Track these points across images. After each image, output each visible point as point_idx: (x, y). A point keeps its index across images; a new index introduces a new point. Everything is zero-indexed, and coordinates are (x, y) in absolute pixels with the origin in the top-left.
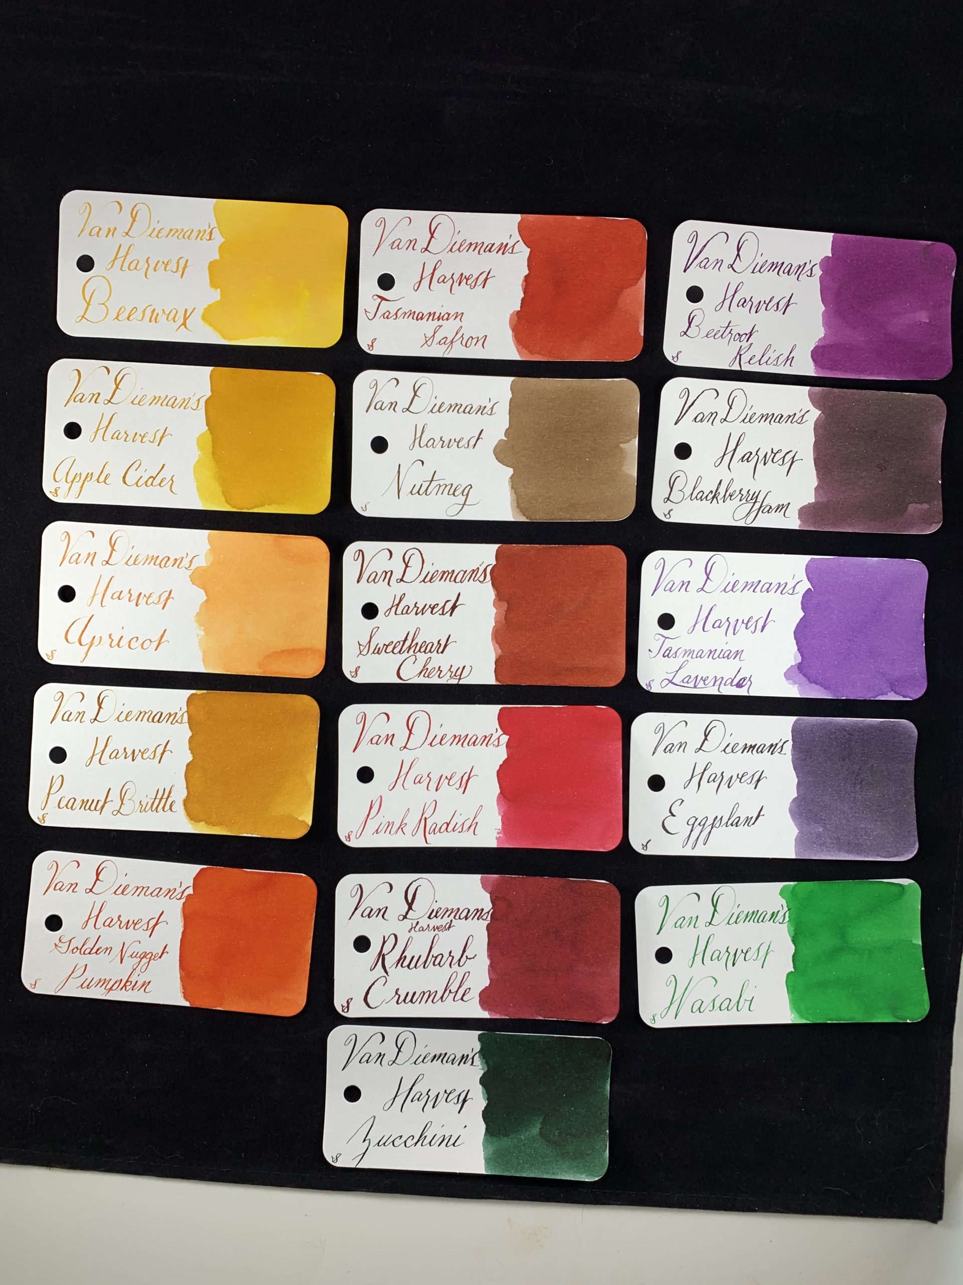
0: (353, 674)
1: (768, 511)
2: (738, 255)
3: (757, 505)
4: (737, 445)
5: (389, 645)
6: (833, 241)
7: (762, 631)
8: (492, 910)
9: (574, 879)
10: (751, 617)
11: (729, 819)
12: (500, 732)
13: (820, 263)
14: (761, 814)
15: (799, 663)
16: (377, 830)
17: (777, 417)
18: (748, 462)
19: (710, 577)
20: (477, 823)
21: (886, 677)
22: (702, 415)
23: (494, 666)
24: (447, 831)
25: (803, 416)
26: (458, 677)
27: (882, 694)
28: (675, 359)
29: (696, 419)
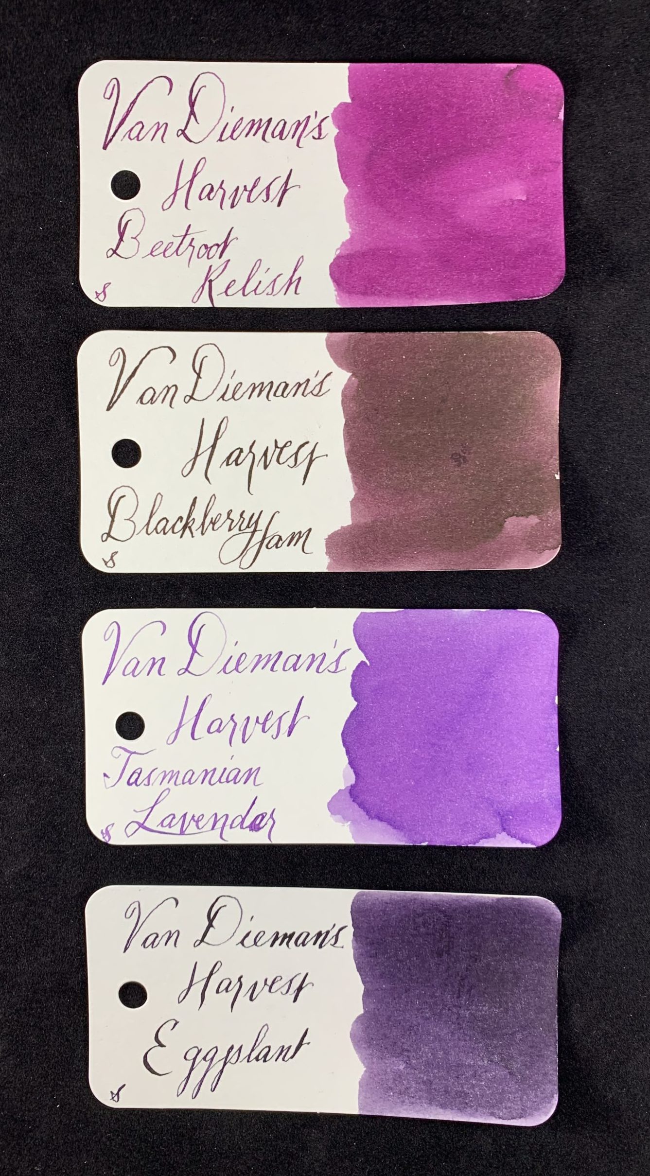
1: (277, 544)
2: (192, 113)
3: (258, 536)
4: (217, 439)
6: (349, 77)
7: (289, 735)
10: (270, 713)
11: (253, 1050)
13: (333, 115)
14: (306, 1040)
15: (351, 786)
17: (278, 387)
18: (237, 465)
19: (198, 649)
21: (495, 806)
22: (151, 392)
25: (322, 382)
27: (487, 836)
28: (101, 297)
29: (141, 398)
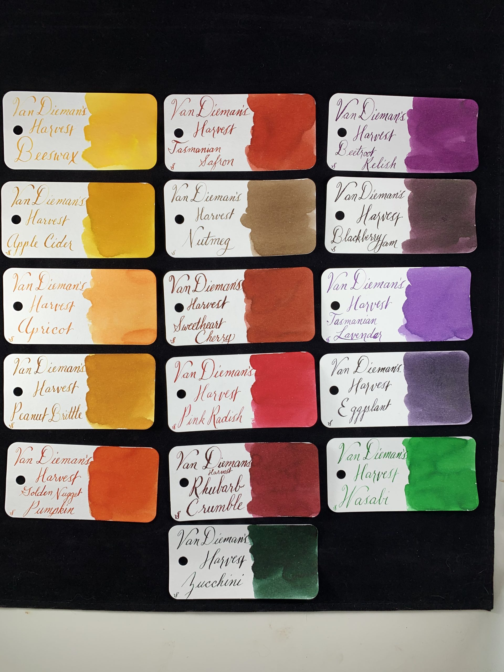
0: (172, 341)
1: (386, 245)
2: (364, 111)
3: (380, 242)
4: (368, 211)
5: (190, 325)
6: (413, 101)
7: (385, 308)
8: (252, 461)
9: (293, 443)
10: (380, 301)
11: (373, 407)
12: (251, 368)
13: (407, 113)
14: (390, 404)
15: (406, 324)
16: (189, 423)
17: (388, 195)
18: (374, 219)
19: (357, 281)
20: (241, 416)
21: (452, 329)
22: (349, 196)
23: (246, 334)
24: (226, 421)
25: (402, 194)
26: (228, 340)
27: (450, 338)
28: (334, 167)
29: (346, 198)
